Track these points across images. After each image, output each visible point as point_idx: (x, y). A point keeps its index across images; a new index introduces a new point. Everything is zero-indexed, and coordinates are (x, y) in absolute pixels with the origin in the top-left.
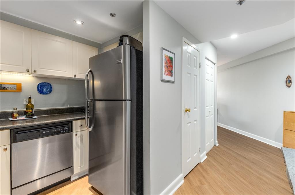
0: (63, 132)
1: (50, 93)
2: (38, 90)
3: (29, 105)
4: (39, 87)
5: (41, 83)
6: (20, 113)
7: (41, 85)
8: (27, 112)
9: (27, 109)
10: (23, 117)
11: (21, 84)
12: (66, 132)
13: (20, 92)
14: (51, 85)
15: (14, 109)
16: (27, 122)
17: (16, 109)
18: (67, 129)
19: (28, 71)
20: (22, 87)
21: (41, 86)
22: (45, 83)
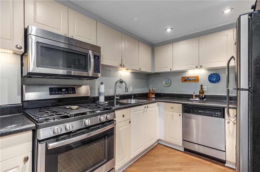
0: (215, 115)
1: (218, 82)
2: (209, 80)
3: (201, 91)
4: (210, 77)
5: (211, 74)
6: (196, 96)
7: (211, 75)
8: (200, 96)
9: (200, 93)
10: (197, 99)
11: (198, 76)
12: (217, 117)
13: (197, 82)
14: (219, 75)
15: (193, 93)
16: (199, 102)
17: (195, 93)
18: (219, 114)
19: (197, 67)
20: (199, 79)
21: (211, 77)
22: (214, 74)
